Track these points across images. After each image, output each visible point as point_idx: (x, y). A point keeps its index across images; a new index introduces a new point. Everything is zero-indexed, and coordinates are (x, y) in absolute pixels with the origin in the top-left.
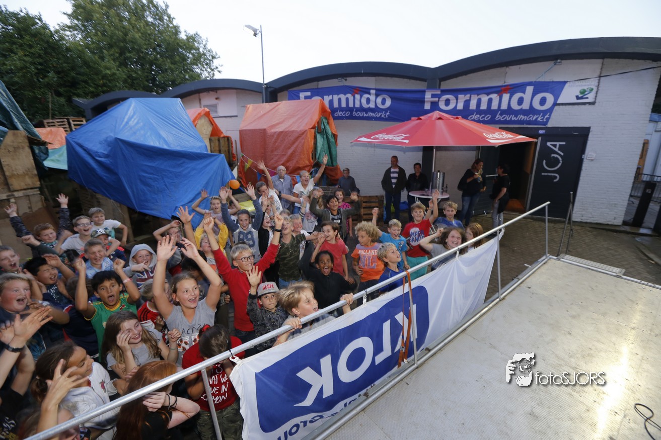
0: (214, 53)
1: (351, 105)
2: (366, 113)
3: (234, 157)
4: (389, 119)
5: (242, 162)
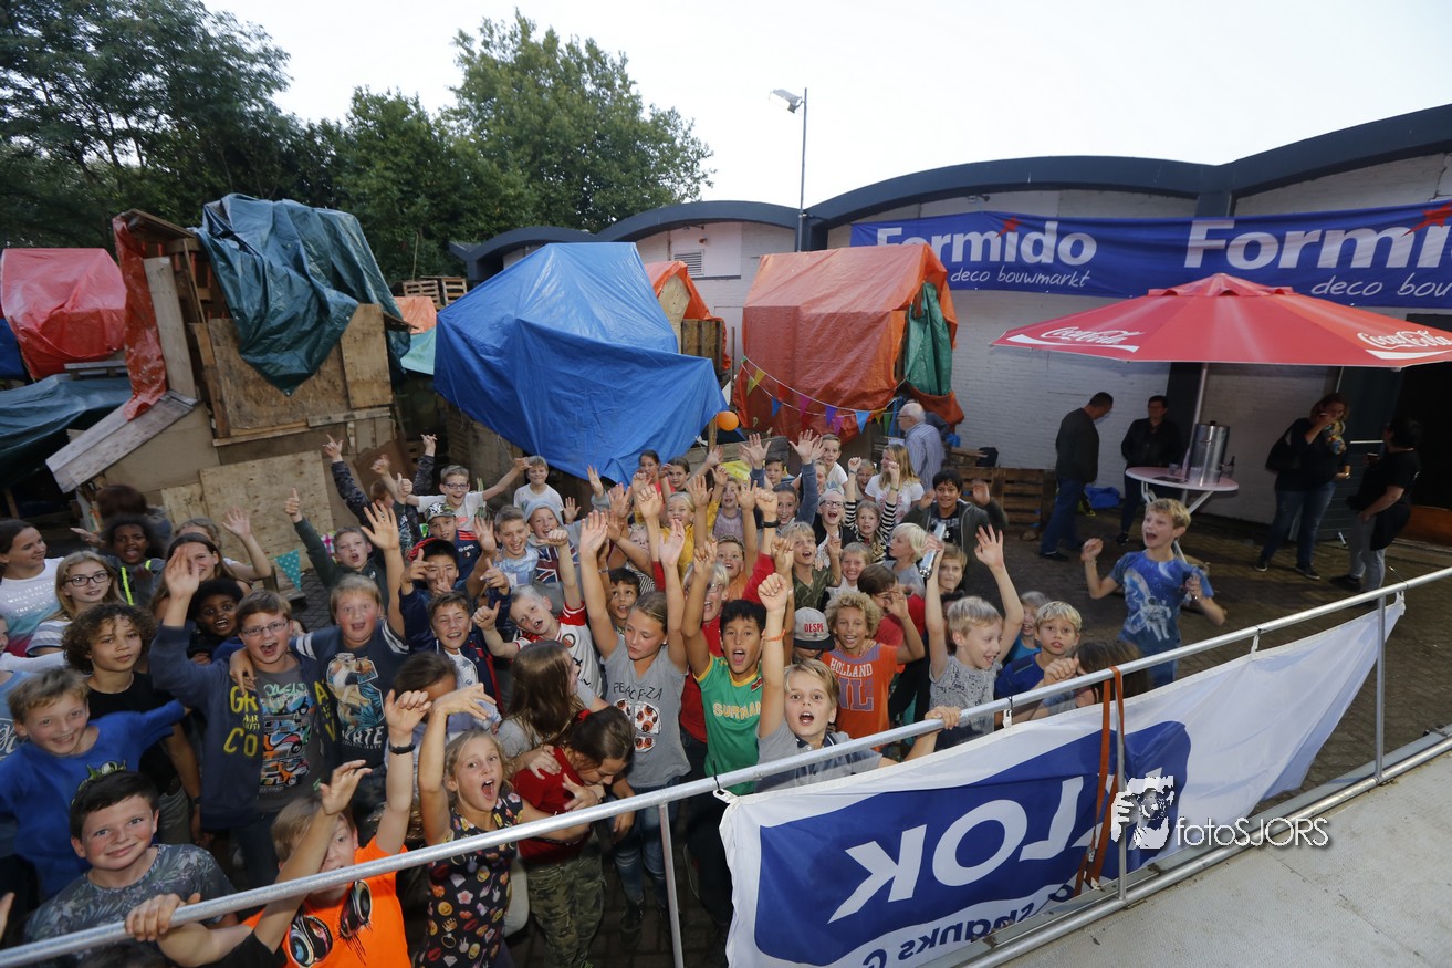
0: (702, 148)
1: (994, 256)
2: (1031, 276)
3: (726, 363)
4: (1088, 290)
5: (743, 374)
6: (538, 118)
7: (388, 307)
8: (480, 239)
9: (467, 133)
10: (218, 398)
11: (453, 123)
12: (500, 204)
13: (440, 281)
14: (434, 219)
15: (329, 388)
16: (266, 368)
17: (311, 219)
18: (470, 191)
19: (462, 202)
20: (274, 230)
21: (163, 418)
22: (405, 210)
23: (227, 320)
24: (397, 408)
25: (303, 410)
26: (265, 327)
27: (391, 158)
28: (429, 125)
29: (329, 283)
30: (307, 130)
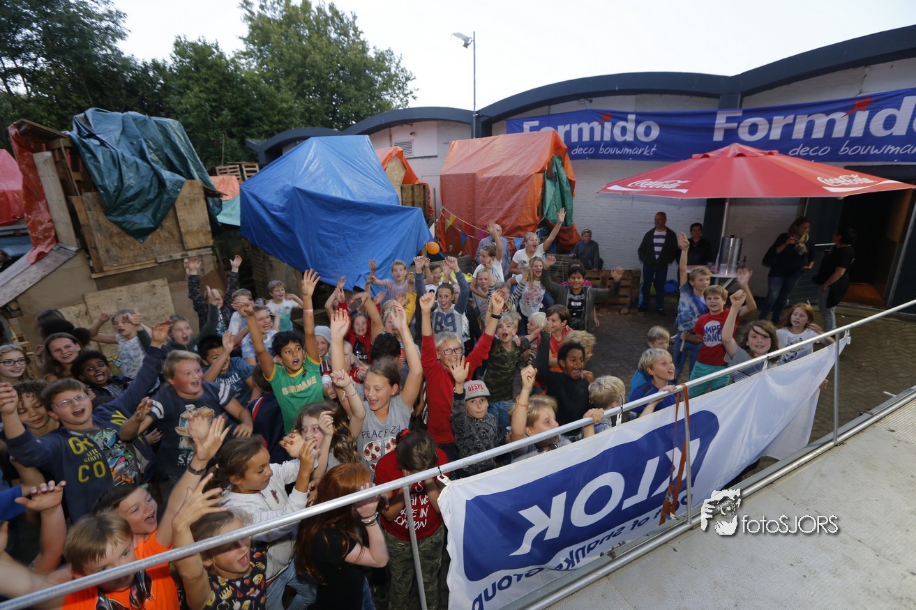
0: (408, 74)
1: (597, 138)
2: (620, 149)
3: (431, 211)
4: (656, 157)
5: (442, 218)
6: (300, 56)
7: (206, 182)
8: (266, 137)
9: (253, 67)
10: (93, 246)
11: (243, 61)
12: (278, 114)
13: (240, 165)
14: (234, 125)
15: (170, 237)
16: (124, 225)
17: (149, 124)
18: (257, 105)
19: (253, 113)
20: (123, 132)
21: (55, 261)
22: (215, 119)
23: (95, 193)
24: (217, 249)
25: (153, 252)
26: (123, 197)
27: (204, 84)
28: (227, 61)
29: (164, 167)
30: (143, 66)
